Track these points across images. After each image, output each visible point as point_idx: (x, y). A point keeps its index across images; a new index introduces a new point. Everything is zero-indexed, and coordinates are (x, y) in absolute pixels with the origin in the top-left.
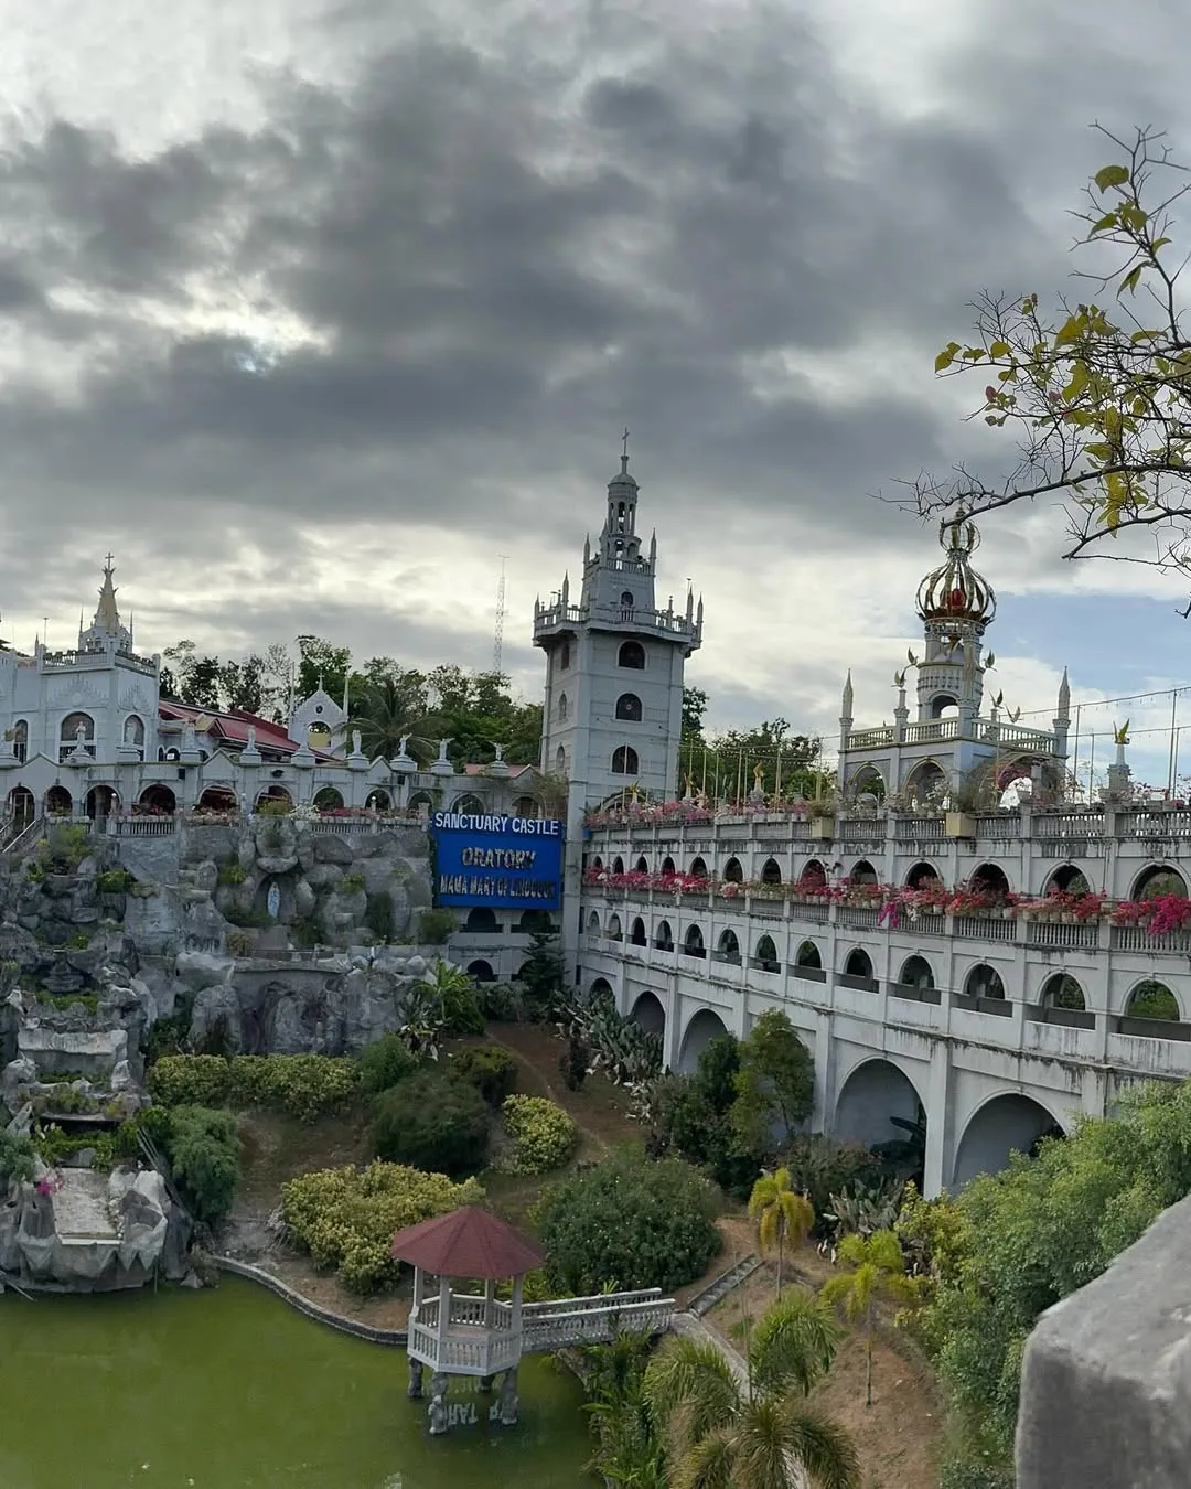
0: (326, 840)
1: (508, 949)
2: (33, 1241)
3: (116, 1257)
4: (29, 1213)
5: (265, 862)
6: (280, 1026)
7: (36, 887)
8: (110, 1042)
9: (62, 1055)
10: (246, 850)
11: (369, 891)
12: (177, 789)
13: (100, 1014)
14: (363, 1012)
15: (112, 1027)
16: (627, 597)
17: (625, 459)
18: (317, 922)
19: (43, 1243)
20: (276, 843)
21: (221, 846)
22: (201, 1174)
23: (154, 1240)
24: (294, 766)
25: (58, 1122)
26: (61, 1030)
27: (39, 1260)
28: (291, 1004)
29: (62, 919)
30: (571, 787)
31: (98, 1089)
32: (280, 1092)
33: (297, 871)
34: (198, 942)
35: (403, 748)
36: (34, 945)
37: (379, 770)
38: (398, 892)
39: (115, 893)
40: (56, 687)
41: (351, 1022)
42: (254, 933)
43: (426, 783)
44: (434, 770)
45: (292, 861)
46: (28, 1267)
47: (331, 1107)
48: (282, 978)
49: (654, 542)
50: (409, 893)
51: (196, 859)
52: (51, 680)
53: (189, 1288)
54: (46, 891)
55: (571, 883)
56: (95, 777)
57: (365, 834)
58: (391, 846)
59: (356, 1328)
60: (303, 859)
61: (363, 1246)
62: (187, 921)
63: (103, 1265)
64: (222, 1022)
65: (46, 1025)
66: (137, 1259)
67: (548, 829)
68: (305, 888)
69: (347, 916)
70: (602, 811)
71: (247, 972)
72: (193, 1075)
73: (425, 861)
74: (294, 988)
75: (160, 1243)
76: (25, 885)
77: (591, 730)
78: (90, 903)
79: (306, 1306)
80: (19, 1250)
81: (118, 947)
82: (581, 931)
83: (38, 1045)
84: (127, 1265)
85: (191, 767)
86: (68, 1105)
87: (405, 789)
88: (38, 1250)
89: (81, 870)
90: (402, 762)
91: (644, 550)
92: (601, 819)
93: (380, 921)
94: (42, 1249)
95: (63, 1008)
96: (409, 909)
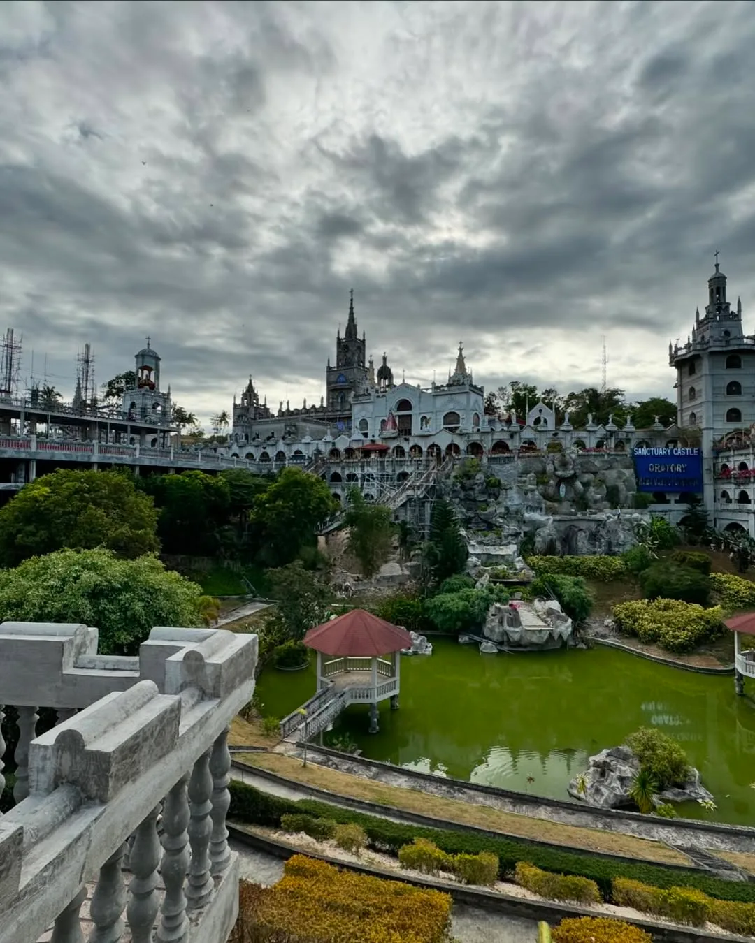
0: (587, 463)
1: (675, 511)
2: (512, 629)
3: (551, 635)
4: (508, 618)
5: (559, 473)
6: (580, 544)
7: (459, 485)
8: (511, 549)
9: (489, 556)
10: (550, 468)
11: (608, 485)
12: (509, 443)
13: (503, 538)
14: (620, 537)
15: (509, 543)
16: (727, 333)
17: (717, 265)
18: (584, 499)
19: (517, 630)
20: (564, 465)
21: (539, 466)
22: (578, 601)
23: (567, 628)
24: (563, 431)
25: (500, 583)
26: (488, 545)
27: (516, 637)
28: (584, 534)
29: (470, 500)
30: (704, 432)
31: (511, 569)
32: (591, 569)
33: (574, 477)
34: (532, 509)
35: (610, 420)
36: (464, 510)
37: (601, 431)
38: (622, 486)
39: (494, 488)
40: (440, 402)
41: (614, 542)
42: (556, 505)
43: (622, 436)
44: (625, 430)
45: (572, 472)
46: (508, 641)
47: (618, 576)
48: (575, 523)
49: (739, 304)
50: (626, 486)
51: (526, 472)
52: (438, 398)
53: (581, 649)
54: (463, 488)
55: (707, 479)
56: (471, 439)
57: (603, 459)
58: (615, 464)
59: (682, 665)
60: (577, 471)
61: (674, 631)
62: (527, 499)
63: (545, 638)
64: (552, 543)
65: (480, 543)
66: (560, 636)
67: (692, 452)
68: (578, 484)
69: (599, 496)
70: (725, 440)
71: (559, 521)
72: (548, 564)
73: (632, 471)
74: (581, 528)
75: (570, 629)
76: (454, 485)
77: (713, 402)
78: (482, 492)
79: (648, 656)
80: (505, 633)
81: (503, 510)
82: (715, 501)
83: (478, 551)
84: (556, 638)
85: (516, 432)
86: (501, 575)
87: (613, 438)
88: (515, 633)
89: (477, 477)
90: (611, 427)
91: (733, 308)
92: (723, 445)
93: (613, 498)
94: (517, 632)
95: (485, 536)
96: (626, 493)
